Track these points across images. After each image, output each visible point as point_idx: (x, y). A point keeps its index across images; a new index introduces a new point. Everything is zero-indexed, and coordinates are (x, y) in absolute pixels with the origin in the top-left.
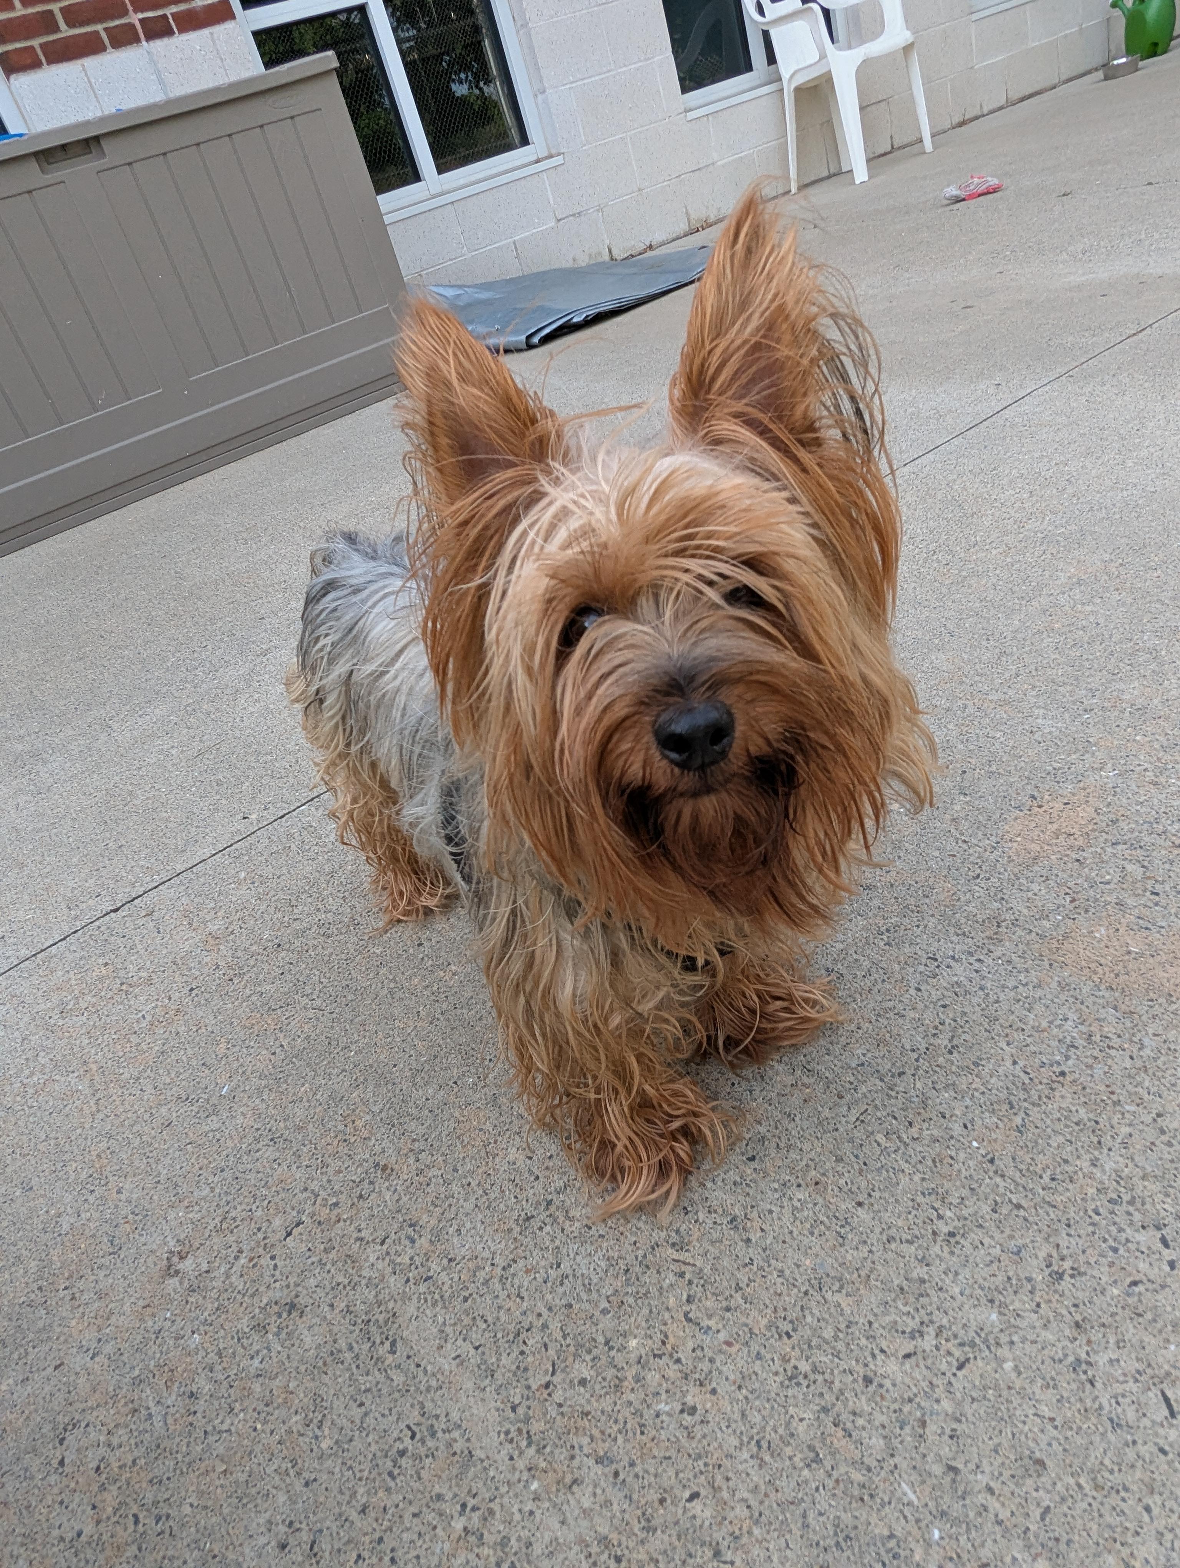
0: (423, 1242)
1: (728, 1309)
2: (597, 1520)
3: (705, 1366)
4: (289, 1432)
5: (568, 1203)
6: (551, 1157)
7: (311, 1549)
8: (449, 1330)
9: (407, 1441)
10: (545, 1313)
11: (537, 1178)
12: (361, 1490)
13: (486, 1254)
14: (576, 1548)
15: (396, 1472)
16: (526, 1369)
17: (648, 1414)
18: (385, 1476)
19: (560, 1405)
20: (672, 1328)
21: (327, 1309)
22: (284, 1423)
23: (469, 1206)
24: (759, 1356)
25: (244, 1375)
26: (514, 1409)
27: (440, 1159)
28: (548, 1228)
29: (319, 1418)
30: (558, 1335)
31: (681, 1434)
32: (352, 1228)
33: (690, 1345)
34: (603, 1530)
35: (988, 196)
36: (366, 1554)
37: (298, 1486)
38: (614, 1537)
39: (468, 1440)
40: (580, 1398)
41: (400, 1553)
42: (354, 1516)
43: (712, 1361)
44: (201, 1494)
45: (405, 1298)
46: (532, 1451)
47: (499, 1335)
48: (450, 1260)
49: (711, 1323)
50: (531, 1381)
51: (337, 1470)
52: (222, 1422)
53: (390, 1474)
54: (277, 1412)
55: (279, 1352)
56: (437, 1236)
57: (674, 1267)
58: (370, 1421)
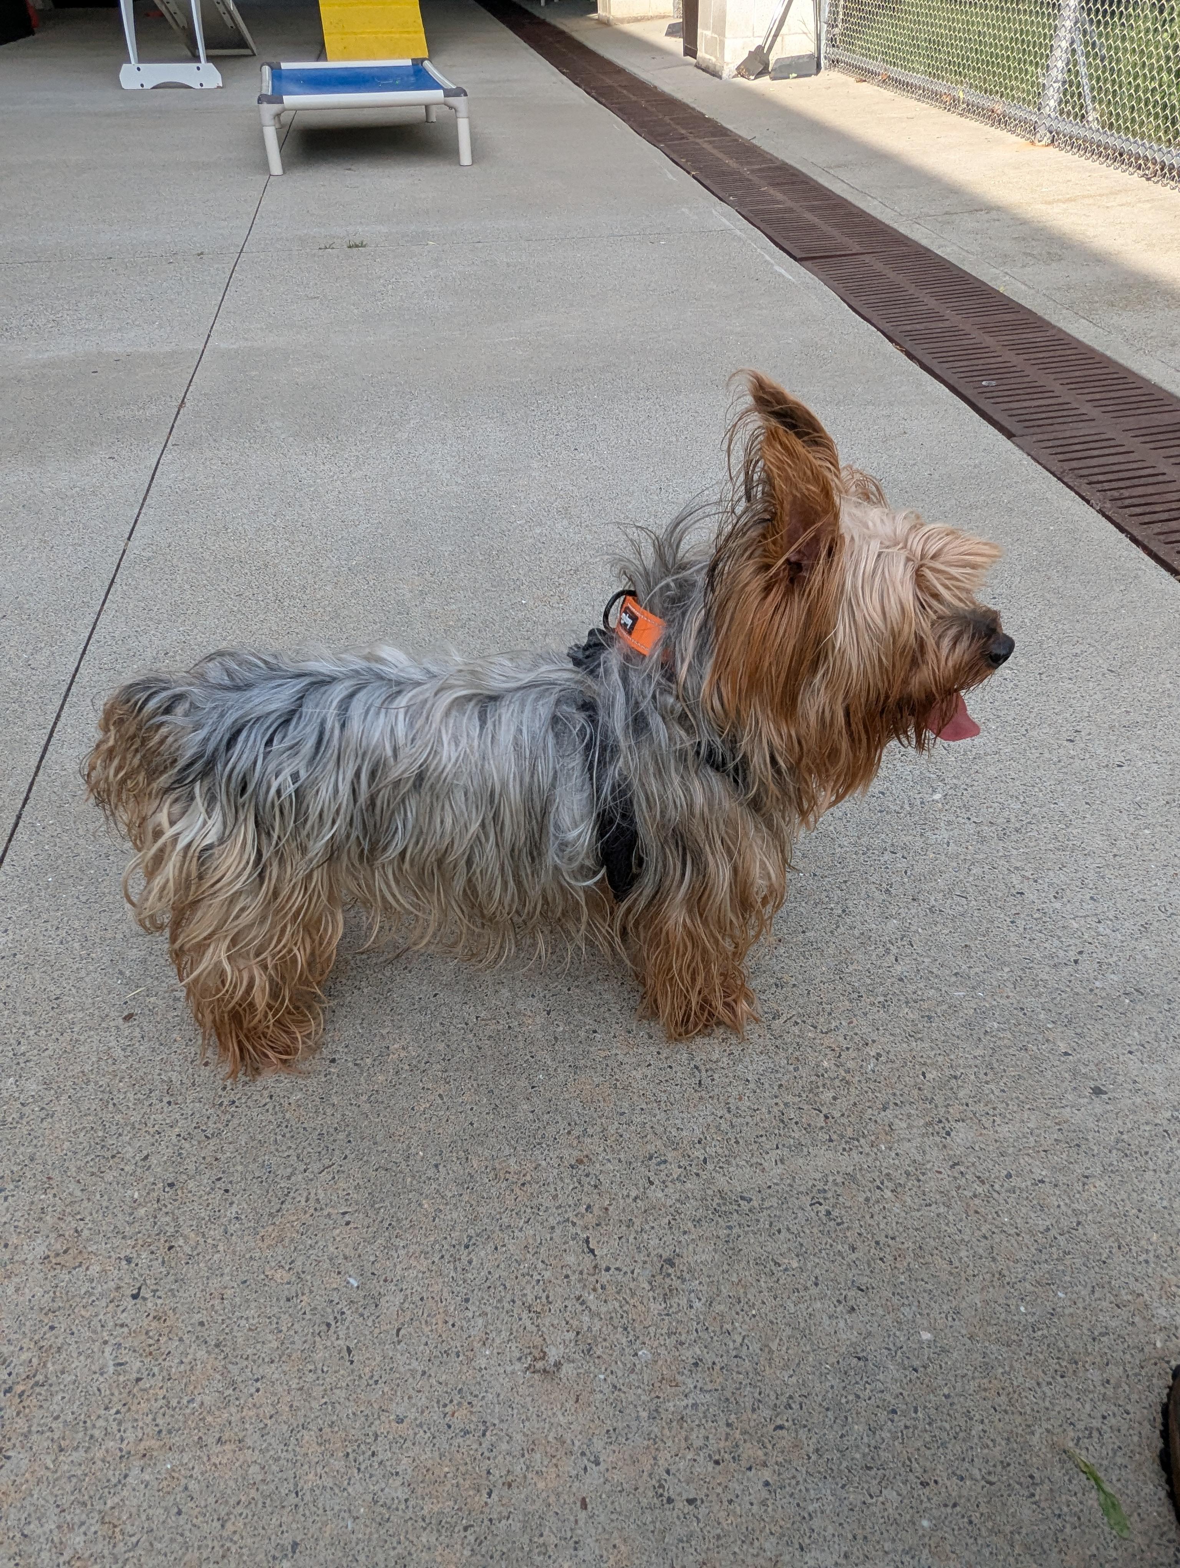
0: (670, 1155)
1: (830, 1014)
2: (915, 1124)
3: (857, 1039)
4: (770, 1289)
5: (704, 1058)
6: (659, 1053)
7: (862, 1290)
8: (754, 1160)
9: (820, 1208)
10: (777, 1100)
11: (670, 1067)
12: (840, 1247)
13: (710, 1119)
14: (926, 1139)
15: (839, 1220)
16: (809, 1125)
17: (871, 1075)
18: (838, 1228)
19: (843, 1115)
20: (827, 1042)
21: (686, 1237)
22: (760, 1292)
23: (661, 1116)
24: (865, 1014)
25: (702, 1317)
26: (831, 1140)
27: (603, 1120)
28: (716, 1076)
29: (772, 1264)
30: (797, 1099)
31: (889, 1065)
32: (622, 1201)
33: (841, 1039)
34: (922, 1122)
36: (882, 1255)
37: (814, 1291)
38: (928, 1119)
39: (838, 1172)
40: (843, 1104)
41: (890, 1233)
42: (854, 1256)
43: (856, 1034)
44: (786, 1367)
45: (711, 1181)
46: (862, 1141)
47: (776, 1131)
48: (699, 1142)
49: (834, 1024)
50: (819, 1125)
51: (817, 1260)
52: (734, 1341)
53: (838, 1224)
54: (749, 1296)
55: (700, 1283)
56: (674, 1144)
57: (788, 1024)
58: (794, 1229)
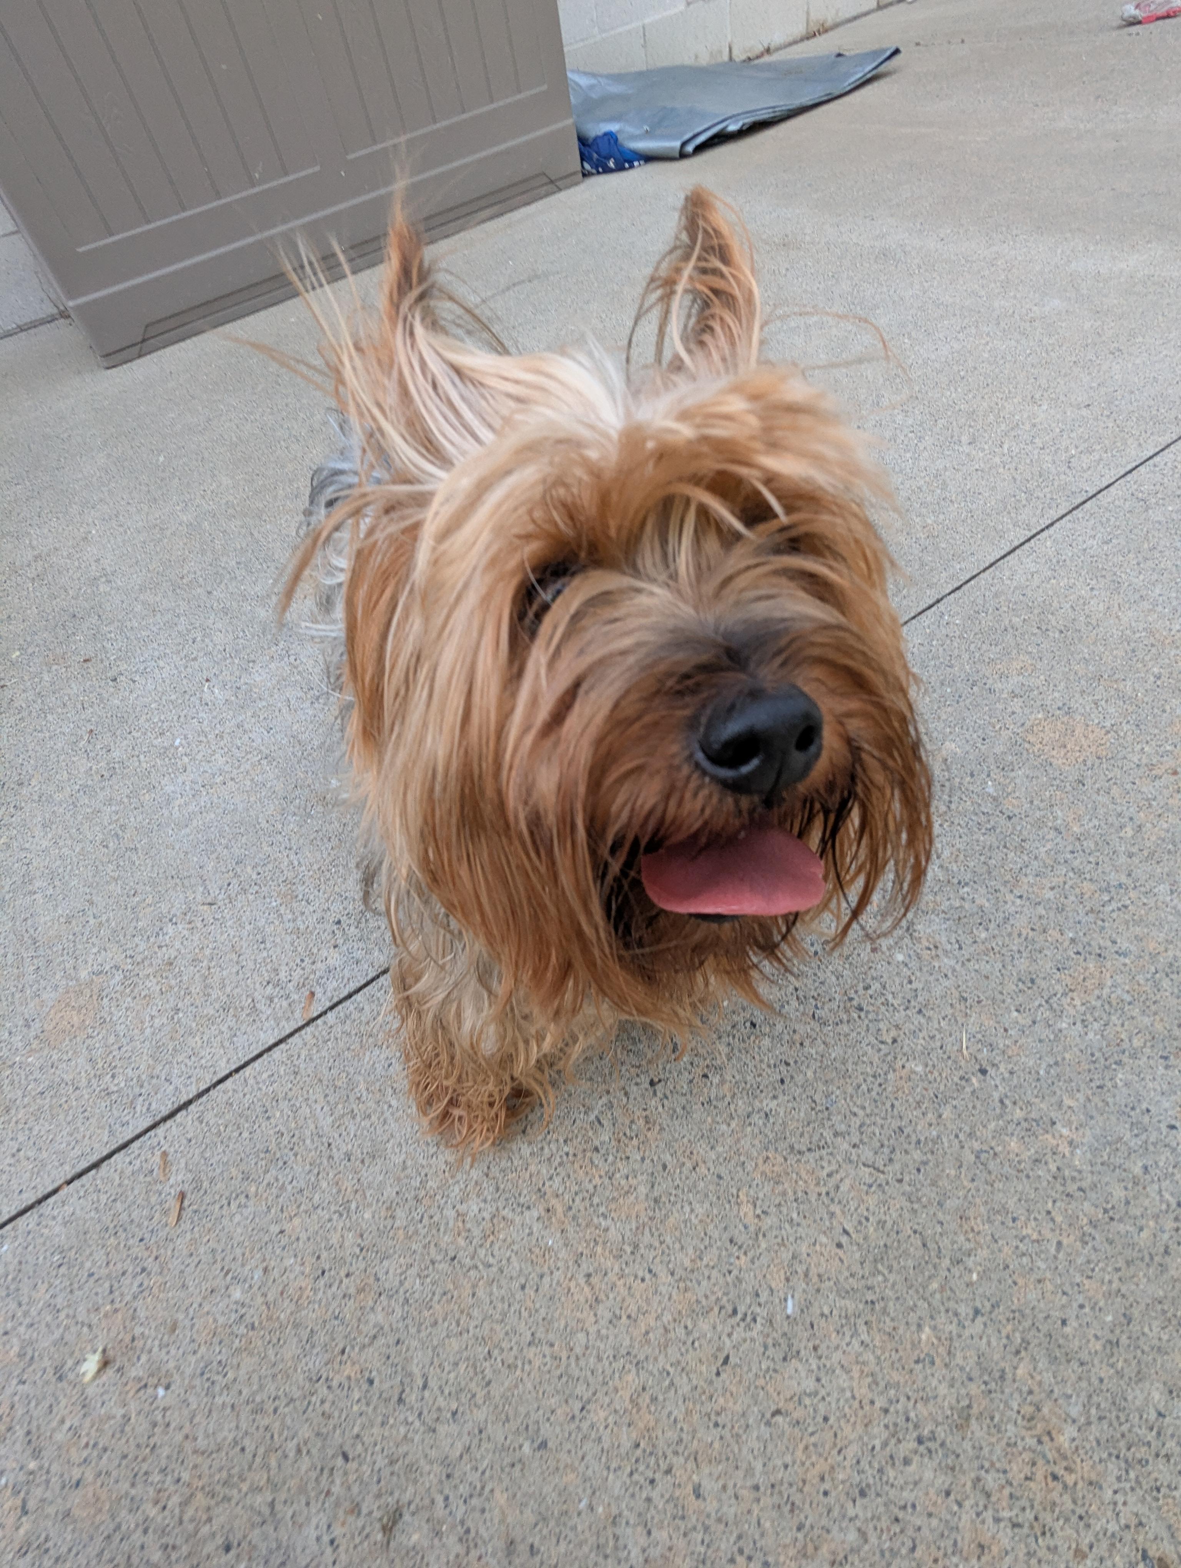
35: (1167, 21)
